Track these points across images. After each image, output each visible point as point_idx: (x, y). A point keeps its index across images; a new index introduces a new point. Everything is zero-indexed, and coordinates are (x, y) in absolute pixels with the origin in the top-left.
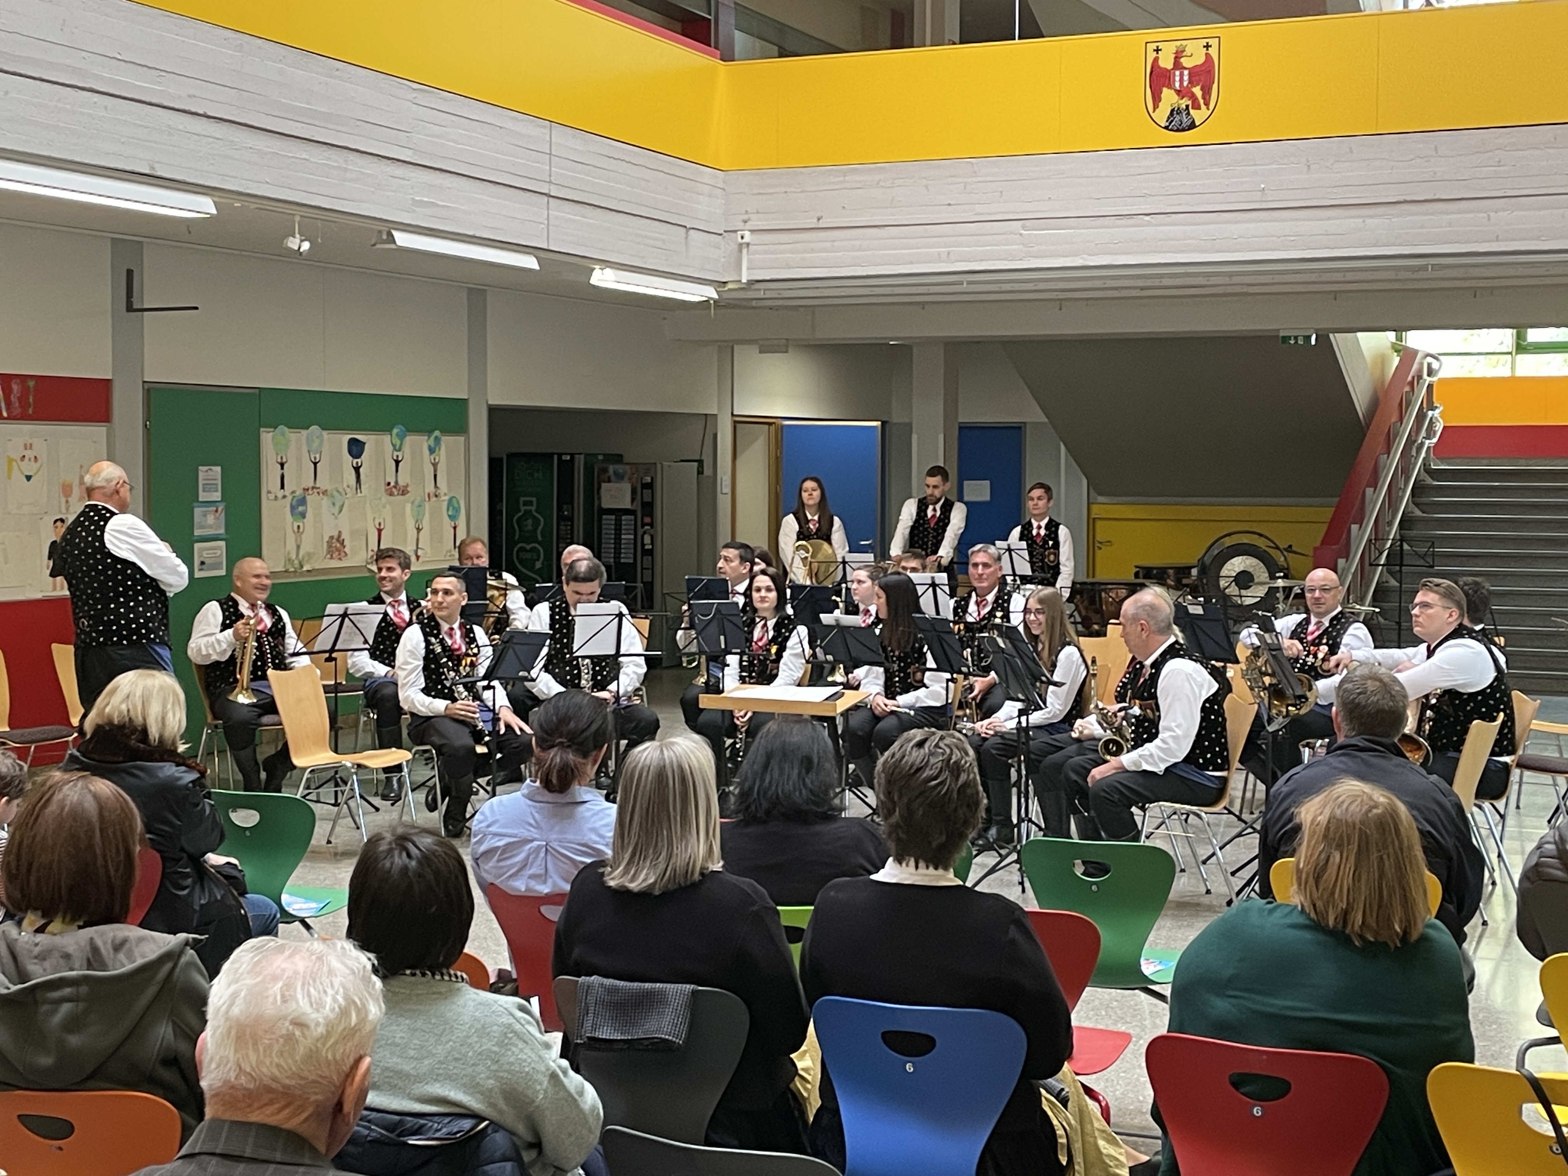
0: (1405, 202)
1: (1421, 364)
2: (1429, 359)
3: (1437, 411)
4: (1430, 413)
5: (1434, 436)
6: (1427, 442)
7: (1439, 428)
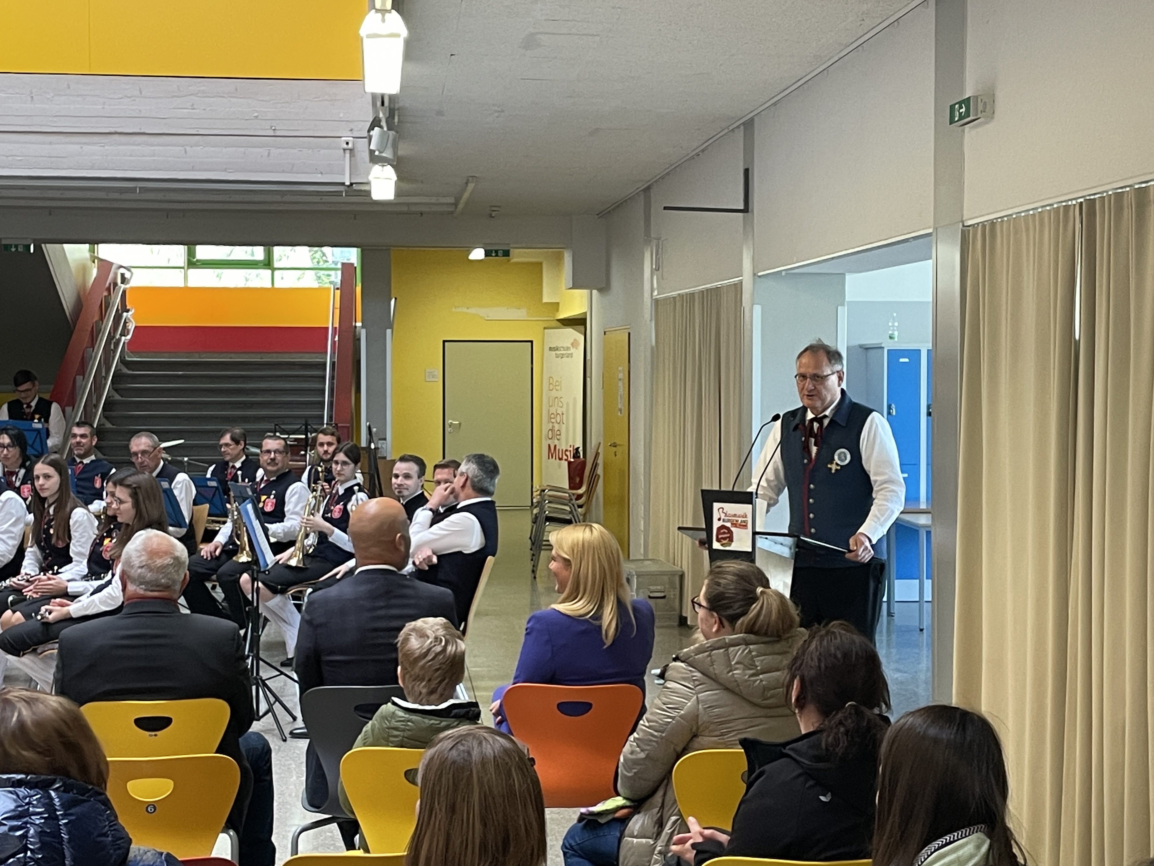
0: (116, 133)
1: (116, 274)
2: (122, 271)
3: (130, 313)
4: (125, 314)
5: (128, 334)
6: (123, 338)
7: (131, 327)
